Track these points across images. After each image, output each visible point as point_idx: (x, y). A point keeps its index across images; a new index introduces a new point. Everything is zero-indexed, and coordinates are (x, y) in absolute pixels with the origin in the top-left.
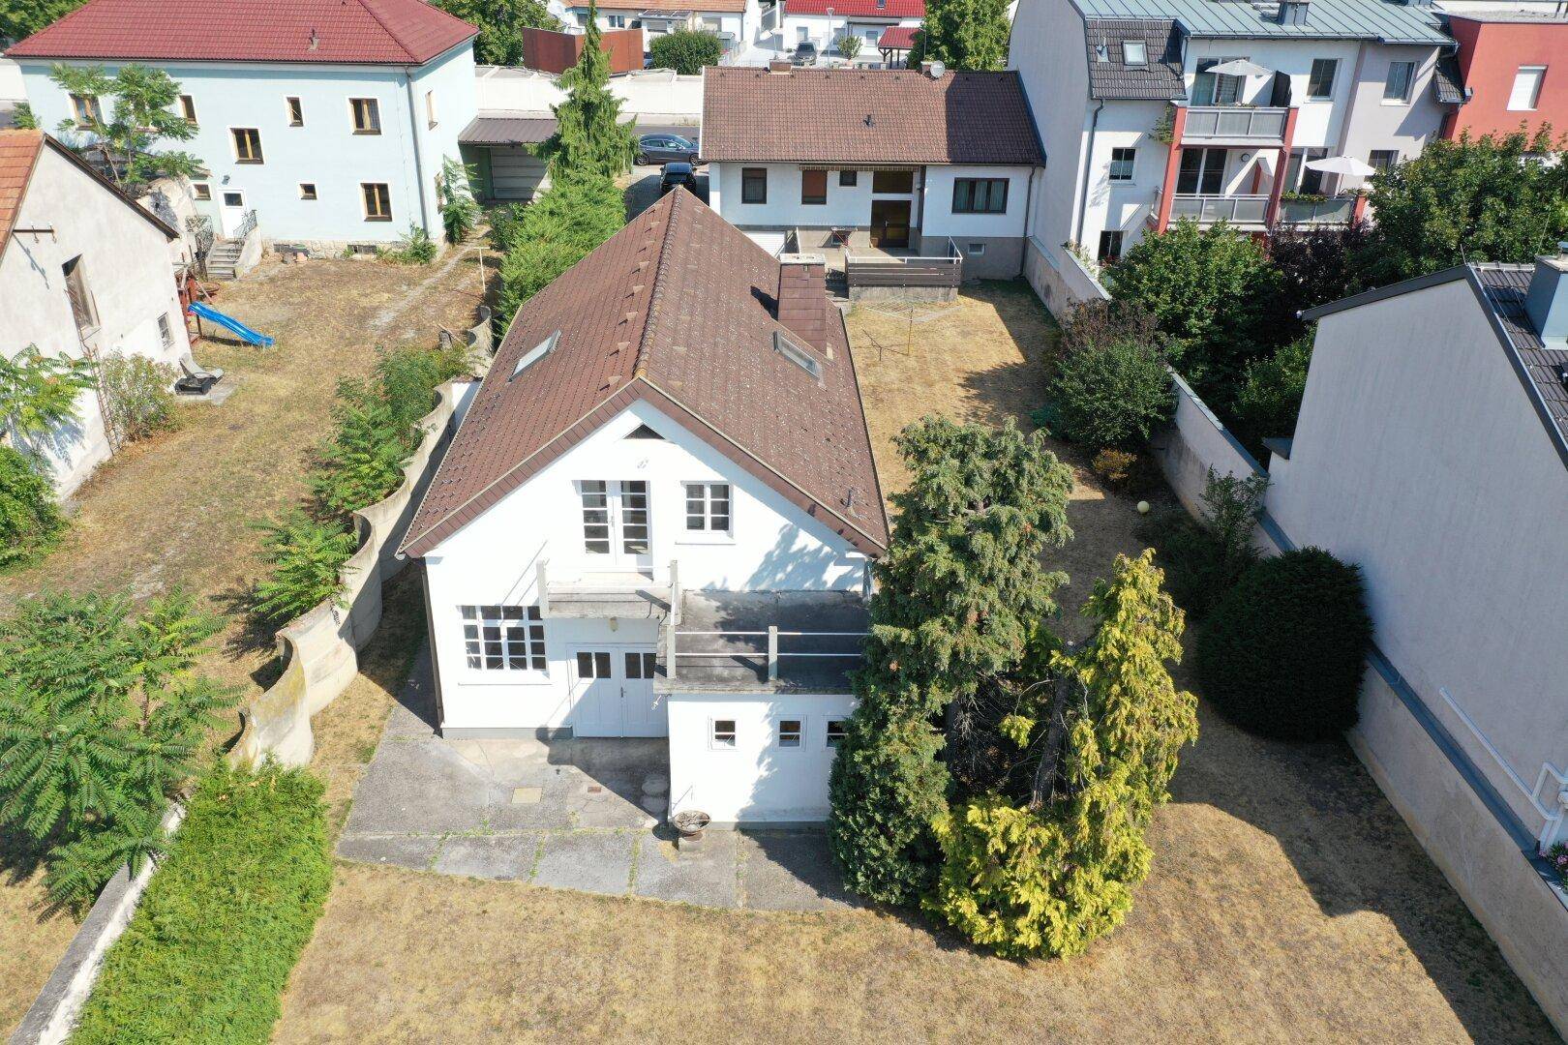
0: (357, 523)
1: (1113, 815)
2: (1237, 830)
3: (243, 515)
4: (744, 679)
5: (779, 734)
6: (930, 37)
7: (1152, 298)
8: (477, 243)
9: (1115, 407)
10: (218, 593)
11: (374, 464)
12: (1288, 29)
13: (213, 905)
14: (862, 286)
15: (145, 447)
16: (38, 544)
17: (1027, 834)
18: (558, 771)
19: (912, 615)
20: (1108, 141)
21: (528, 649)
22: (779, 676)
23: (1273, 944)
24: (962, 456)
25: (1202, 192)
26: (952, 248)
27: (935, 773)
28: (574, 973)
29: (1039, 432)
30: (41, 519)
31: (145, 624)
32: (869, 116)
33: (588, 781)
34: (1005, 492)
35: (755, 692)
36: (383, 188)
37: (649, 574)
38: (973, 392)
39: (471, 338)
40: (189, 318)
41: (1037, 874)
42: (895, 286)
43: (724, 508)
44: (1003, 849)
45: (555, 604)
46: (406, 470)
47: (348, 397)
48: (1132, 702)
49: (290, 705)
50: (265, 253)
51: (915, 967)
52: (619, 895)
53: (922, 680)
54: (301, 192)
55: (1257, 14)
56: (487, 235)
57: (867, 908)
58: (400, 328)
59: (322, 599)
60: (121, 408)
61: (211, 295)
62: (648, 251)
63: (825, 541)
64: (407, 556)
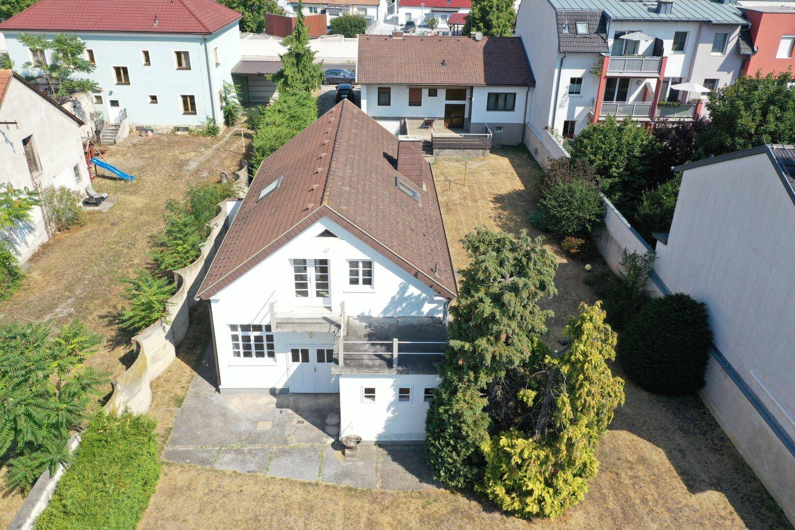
0: (176, 278)
1: (579, 444)
2: (642, 445)
3: (117, 272)
4: (380, 366)
5: (398, 395)
6: (474, 18)
7: (592, 157)
8: (240, 126)
9: (573, 215)
10: (103, 314)
11: (185, 246)
12: (662, 16)
13: (94, 493)
14: (440, 149)
15: (66, 235)
16: (9, 287)
17: (533, 454)
18: (281, 412)
19: (471, 335)
20: (568, 74)
21: (265, 347)
22: (399, 365)
23: (663, 510)
24: (498, 251)
25: (617, 101)
26: (487, 129)
27: (483, 419)
28: (289, 526)
29: (539, 237)
30: (10, 274)
31: (59, 340)
32: (444, 61)
33: (297, 417)
34: (521, 270)
35: (385, 373)
36: (192, 98)
37: (329, 308)
38: (498, 205)
39: (237, 177)
40: (91, 166)
41: (538, 474)
42: (457, 149)
43: (369, 273)
44: (520, 462)
45: (280, 324)
46: (202, 249)
47: (172, 210)
48: (590, 384)
49: (138, 378)
50: (131, 131)
51: (472, 522)
52: (313, 482)
53: (476, 369)
54: (150, 100)
55: (645, 8)
56: (246, 122)
57: (446, 489)
58: (200, 170)
59: (157, 319)
60: (54, 214)
61: (102, 153)
62: (329, 134)
63: (423, 291)
64: (201, 299)
